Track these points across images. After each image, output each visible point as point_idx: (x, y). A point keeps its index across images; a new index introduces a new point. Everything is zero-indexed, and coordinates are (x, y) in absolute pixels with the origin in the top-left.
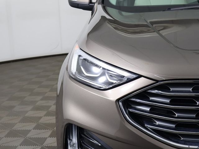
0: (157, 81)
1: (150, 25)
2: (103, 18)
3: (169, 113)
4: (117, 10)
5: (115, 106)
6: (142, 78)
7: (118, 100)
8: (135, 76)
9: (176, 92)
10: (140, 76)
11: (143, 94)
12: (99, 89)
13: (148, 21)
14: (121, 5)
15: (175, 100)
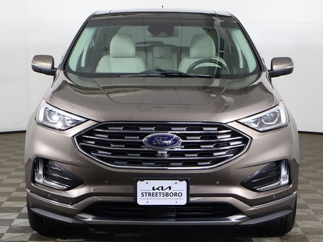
0: (100, 122)
1: (101, 89)
2: (64, 82)
3: (107, 144)
4: (77, 76)
5: (71, 139)
6: (90, 121)
7: (73, 136)
8: (85, 120)
9: (112, 130)
10: (88, 120)
11: (90, 132)
12: (60, 130)
13: (101, 86)
14: (83, 72)
15: (111, 135)
